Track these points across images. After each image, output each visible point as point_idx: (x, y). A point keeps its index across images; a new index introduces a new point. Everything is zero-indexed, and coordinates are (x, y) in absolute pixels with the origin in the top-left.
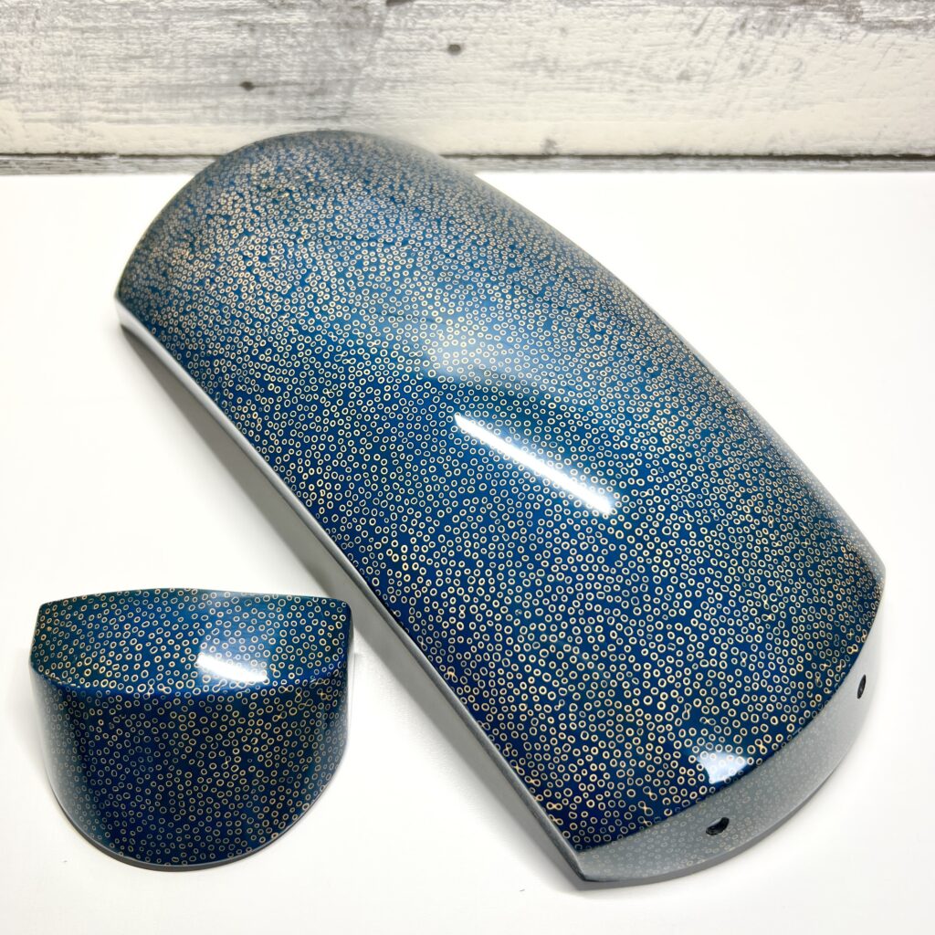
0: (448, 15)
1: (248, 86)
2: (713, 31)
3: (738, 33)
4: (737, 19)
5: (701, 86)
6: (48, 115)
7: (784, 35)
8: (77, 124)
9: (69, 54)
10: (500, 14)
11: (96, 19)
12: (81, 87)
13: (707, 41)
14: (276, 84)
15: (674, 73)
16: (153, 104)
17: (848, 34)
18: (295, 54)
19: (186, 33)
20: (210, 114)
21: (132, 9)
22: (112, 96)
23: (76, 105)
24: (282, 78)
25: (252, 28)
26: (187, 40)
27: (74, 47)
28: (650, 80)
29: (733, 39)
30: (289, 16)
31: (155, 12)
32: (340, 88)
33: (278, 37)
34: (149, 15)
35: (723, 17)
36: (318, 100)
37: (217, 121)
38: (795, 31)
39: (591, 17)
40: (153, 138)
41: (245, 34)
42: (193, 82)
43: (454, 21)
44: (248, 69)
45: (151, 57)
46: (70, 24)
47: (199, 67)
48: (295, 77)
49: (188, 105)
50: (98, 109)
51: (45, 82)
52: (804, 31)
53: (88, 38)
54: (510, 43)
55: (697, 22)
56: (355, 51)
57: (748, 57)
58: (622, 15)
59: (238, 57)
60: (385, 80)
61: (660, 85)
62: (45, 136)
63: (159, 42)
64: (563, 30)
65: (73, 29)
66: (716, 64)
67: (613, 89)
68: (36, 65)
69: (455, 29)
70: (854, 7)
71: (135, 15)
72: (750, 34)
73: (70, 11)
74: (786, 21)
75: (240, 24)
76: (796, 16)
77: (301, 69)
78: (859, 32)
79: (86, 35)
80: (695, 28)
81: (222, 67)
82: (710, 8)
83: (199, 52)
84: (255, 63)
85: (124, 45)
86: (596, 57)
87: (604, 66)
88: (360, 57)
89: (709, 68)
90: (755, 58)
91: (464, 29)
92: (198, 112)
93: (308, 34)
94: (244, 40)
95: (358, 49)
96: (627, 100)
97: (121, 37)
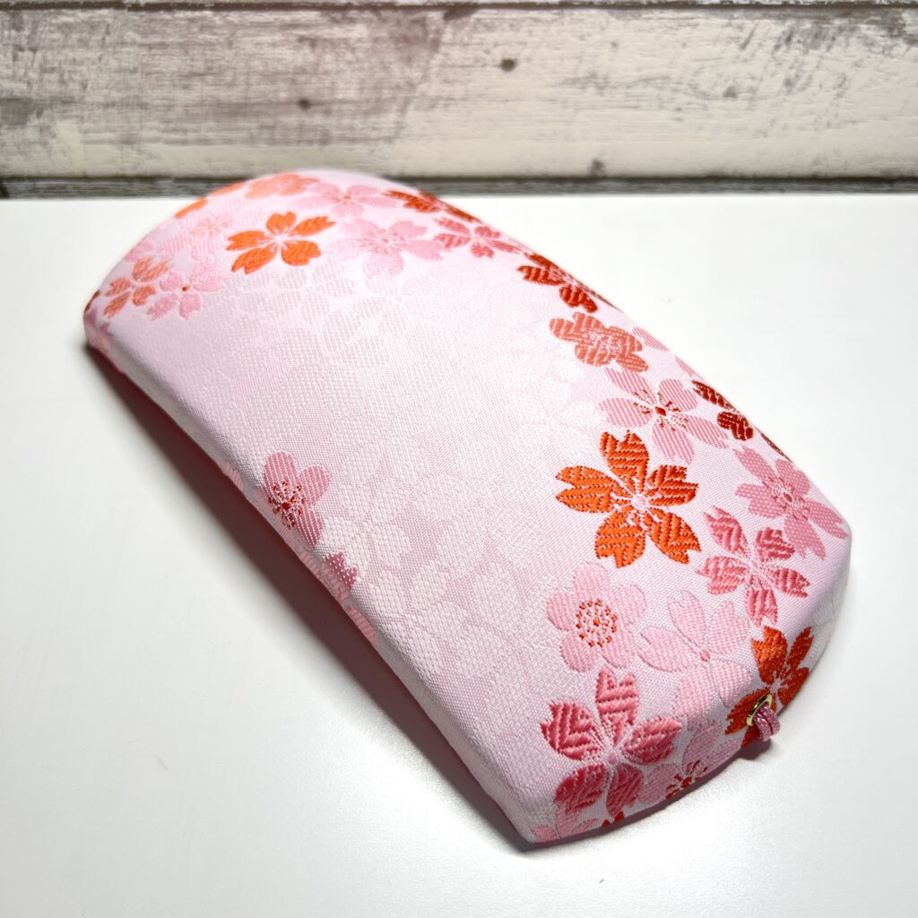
0: (503, 30)
1: (304, 104)
2: (760, 45)
3: (784, 48)
4: (784, 32)
5: (746, 104)
6: (108, 135)
7: (829, 48)
8: (136, 146)
9: (134, 71)
10: (554, 28)
11: (164, 34)
12: (143, 106)
13: (753, 55)
14: (333, 102)
15: (720, 90)
16: (211, 124)
17: (891, 48)
18: (353, 70)
19: (250, 49)
20: (266, 134)
21: (200, 23)
22: (171, 115)
23: (138, 125)
24: (340, 96)
25: (313, 42)
26: (250, 56)
27: (141, 64)
28: (697, 97)
29: (779, 53)
30: (349, 31)
31: (221, 27)
32: (395, 107)
33: (337, 52)
34: (215, 30)
35: (769, 30)
36: (373, 119)
37: (272, 142)
38: (839, 45)
39: (640, 30)
40: (208, 161)
41: (306, 49)
42: (252, 101)
43: (509, 35)
44: (308, 86)
45: (214, 74)
46: (138, 38)
47: (259, 84)
48: (352, 94)
49: (247, 124)
50: (158, 129)
51: (110, 100)
52: (848, 45)
53: (154, 55)
54: (562, 59)
55: (744, 35)
56: (411, 67)
57: (793, 72)
58: (671, 28)
59: (297, 73)
60: (439, 98)
61: (707, 102)
62: (104, 158)
63: (223, 58)
64: (614, 45)
65: (141, 45)
66: (761, 80)
67: (661, 107)
68: (102, 82)
69: (509, 44)
70: (897, 20)
71: (202, 29)
72: (796, 48)
73: (139, 26)
74: (831, 34)
75: (302, 39)
76: (841, 30)
77: (359, 86)
78: (902, 46)
79: (153, 51)
80: (742, 41)
81: (282, 85)
82: (757, 21)
83: (261, 68)
84: (314, 80)
85: (189, 62)
86: (645, 73)
87: (652, 82)
88: (415, 74)
89: (754, 84)
90: (800, 74)
91: (519, 43)
92: (255, 132)
93: (367, 50)
94: (305, 56)
95: (415, 65)
96: (674, 119)
97: (186, 53)
